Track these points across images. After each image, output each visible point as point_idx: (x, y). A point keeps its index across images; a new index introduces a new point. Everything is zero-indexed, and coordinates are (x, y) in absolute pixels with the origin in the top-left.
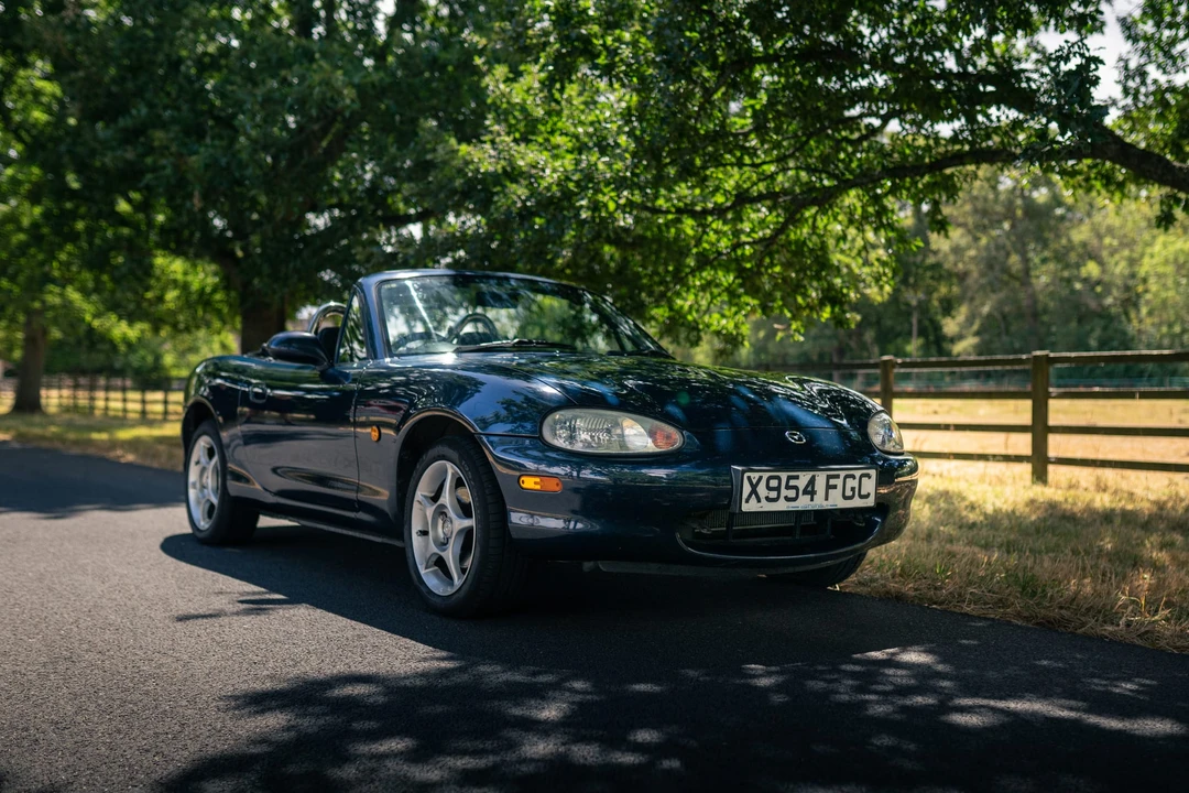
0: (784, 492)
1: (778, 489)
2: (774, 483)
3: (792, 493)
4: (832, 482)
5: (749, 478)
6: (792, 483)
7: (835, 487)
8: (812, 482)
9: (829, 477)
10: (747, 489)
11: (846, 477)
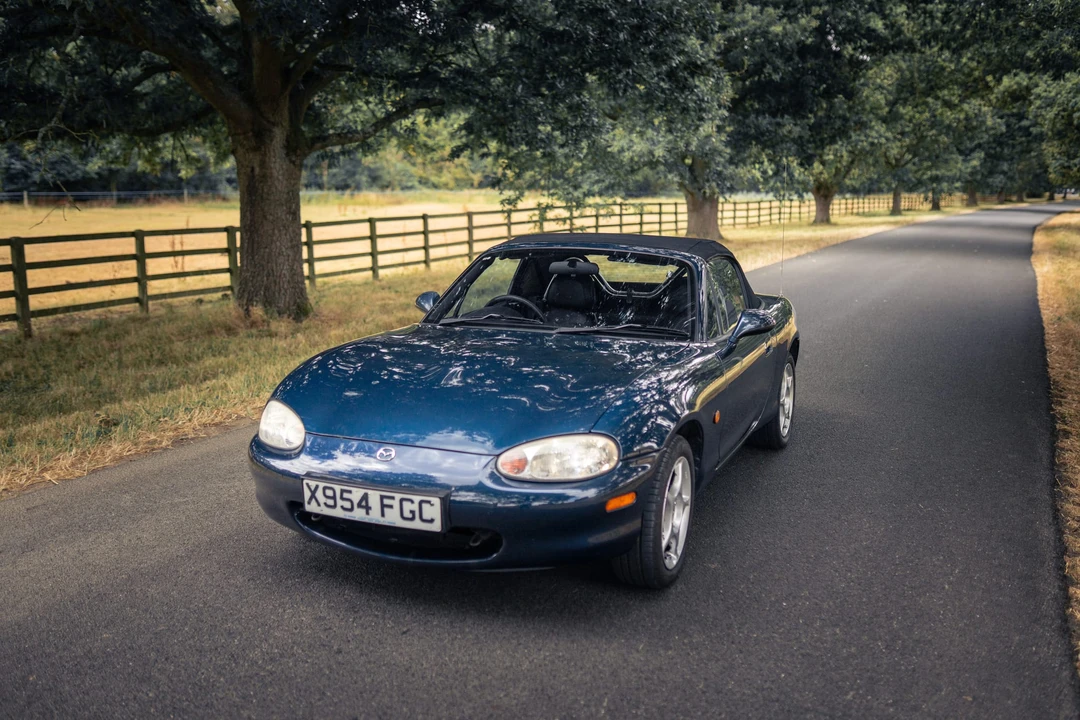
0: (340, 502)
2: (329, 493)
3: (347, 505)
4: (386, 502)
5: (307, 484)
6: (346, 495)
7: (391, 507)
8: (365, 497)
10: (307, 494)
11: (402, 500)
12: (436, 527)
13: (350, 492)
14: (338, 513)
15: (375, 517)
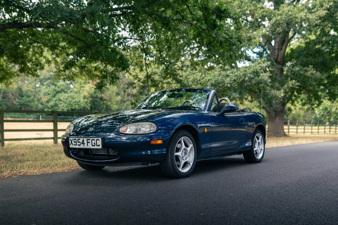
0: (78, 143)
1: (76, 142)
2: (75, 141)
3: (79, 144)
4: (88, 141)
6: (79, 141)
8: (83, 141)
9: (87, 140)
11: (92, 140)
12: (100, 147)
13: (80, 139)
14: (77, 147)
15: (86, 146)
